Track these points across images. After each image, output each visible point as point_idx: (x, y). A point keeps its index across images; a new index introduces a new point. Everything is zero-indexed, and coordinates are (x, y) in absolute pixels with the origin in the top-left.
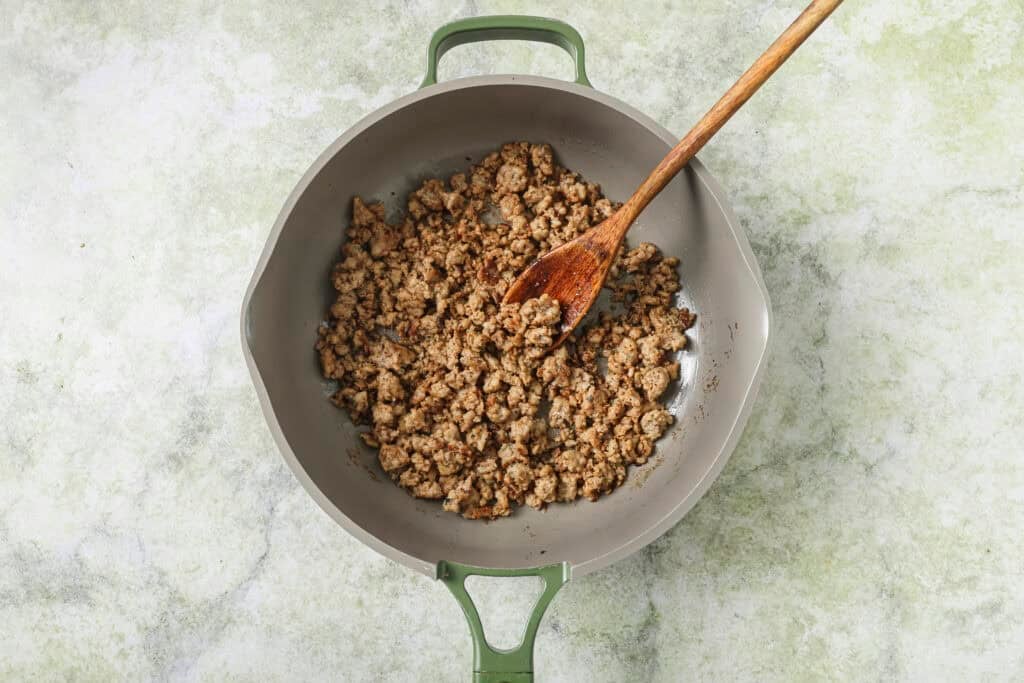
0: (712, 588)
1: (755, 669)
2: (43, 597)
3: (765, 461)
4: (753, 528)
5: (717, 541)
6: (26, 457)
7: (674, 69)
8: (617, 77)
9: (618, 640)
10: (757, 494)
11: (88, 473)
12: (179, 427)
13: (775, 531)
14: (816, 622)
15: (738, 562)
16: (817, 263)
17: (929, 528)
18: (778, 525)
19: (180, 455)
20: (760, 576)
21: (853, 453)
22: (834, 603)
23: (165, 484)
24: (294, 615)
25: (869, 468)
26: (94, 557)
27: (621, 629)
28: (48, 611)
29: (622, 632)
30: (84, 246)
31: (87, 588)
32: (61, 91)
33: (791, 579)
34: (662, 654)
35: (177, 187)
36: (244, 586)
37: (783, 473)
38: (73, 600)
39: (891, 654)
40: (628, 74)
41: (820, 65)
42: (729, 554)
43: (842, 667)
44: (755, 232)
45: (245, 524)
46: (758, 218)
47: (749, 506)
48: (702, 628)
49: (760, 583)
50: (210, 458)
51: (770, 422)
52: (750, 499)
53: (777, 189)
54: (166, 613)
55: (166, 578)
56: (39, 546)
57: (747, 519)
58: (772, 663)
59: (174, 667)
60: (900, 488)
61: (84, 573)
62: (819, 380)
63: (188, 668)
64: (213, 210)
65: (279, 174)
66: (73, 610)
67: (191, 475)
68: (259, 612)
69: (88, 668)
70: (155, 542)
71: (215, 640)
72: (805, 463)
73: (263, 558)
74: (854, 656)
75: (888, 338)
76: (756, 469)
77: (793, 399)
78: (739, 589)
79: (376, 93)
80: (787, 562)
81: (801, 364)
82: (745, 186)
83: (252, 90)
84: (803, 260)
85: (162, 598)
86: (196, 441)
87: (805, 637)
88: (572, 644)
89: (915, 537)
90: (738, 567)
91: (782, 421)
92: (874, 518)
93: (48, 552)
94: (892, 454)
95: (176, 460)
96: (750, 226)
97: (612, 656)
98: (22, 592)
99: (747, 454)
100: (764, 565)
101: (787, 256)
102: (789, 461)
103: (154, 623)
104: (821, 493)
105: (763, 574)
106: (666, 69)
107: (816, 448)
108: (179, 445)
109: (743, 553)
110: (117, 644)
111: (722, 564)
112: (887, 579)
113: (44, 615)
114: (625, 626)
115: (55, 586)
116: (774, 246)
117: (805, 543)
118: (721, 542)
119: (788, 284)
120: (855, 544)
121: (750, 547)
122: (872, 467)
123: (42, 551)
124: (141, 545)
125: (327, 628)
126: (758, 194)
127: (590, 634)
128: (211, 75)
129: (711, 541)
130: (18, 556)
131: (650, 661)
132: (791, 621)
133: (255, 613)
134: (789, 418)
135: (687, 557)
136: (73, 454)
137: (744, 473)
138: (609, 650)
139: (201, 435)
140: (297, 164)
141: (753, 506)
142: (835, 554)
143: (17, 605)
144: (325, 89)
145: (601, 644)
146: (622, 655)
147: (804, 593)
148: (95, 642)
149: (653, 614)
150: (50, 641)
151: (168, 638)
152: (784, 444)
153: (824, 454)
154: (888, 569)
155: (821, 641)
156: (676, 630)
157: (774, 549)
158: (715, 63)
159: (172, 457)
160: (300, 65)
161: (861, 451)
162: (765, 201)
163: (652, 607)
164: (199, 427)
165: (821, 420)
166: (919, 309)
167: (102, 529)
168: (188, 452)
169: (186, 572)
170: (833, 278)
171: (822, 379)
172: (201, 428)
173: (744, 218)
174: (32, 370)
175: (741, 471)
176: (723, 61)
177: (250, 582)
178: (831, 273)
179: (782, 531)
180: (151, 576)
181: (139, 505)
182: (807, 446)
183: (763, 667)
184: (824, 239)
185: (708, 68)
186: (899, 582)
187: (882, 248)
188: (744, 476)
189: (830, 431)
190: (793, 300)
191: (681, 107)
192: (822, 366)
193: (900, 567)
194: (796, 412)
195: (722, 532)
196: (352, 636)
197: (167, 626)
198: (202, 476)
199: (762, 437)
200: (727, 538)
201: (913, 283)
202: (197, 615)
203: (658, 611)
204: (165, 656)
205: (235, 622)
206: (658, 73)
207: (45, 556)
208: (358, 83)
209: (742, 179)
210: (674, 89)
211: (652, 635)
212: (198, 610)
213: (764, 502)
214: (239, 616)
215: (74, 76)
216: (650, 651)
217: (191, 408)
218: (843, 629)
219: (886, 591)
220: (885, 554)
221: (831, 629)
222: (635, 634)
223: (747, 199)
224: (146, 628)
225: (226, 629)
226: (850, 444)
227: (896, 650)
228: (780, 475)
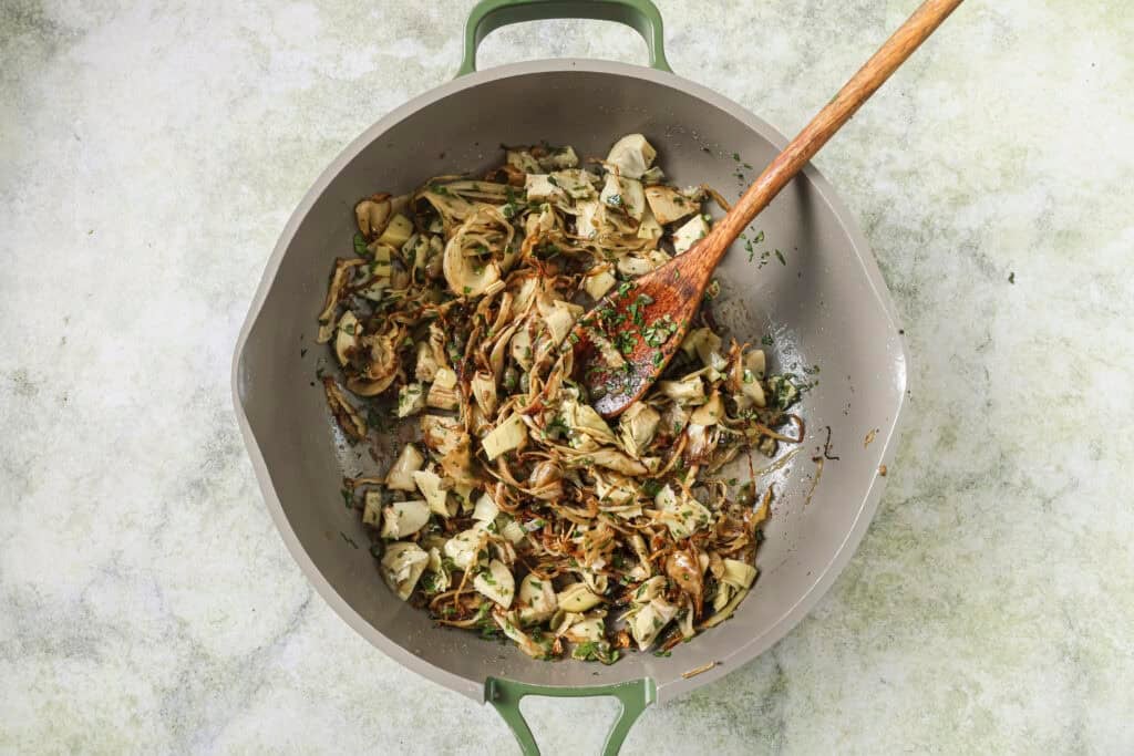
0: (853, 647)
1: (907, 748)
2: (42, 650)
3: (918, 492)
4: (903, 575)
5: (858, 588)
6: (23, 483)
7: (800, 18)
8: (732, 27)
9: (738, 711)
10: (909, 532)
11: (96, 503)
12: (203, 447)
13: (930, 578)
14: (982, 690)
15: (885, 617)
16: (979, 252)
17: (1123, 577)
18: (934, 571)
19: (205, 481)
20: (912, 633)
21: (1027, 484)
22: (1005, 667)
23: (187, 516)
24: (341, 676)
25: (1047, 503)
26: (103, 602)
27: (740, 697)
28: (47, 667)
29: (742, 701)
30: (91, 232)
31: (93, 639)
32: (67, 50)
33: (950, 637)
34: (791, 728)
35: (202, 162)
36: (281, 641)
37: (940, 508)
38: (76, 655)
39: (1077, 731)
40: (747, 24)
41: (981, 13)
42: (873, 606)
43: (1014, 746)
44: (902, 213)
45: (283, 565)
46: (906, 198)
47: (898, 548)
48: (841, 696)
49: (911, 641)
50: (240, 485)
51: (923, 446)
52: (899, 540)
53: (927, 163)
54: (187, 672)
55: (187, 630)
56: (38, 589)
57: (895, 563)
58: (928, 739)
59: (196, 737)
60: (1085, 528)
61: (90, 623)
62: (983, 393)
63: (212, 740)
64: (245, 189)
65: (324, 145)
66: (75, 666)
67: (218, 506)
68: (298, 672)
69: (94, 736)
70: (174, 586)
71: (245, 705)
72: (969, 495)
73: (304, 606)
74: (1029, 733)
75: (1068, 345)
76: (907, 502)
77: (952, 417)
78: (885, 649)
79: (441, 47)
80: (946, 617)
81: (960, 374)
82: (890, 159)
83: (293, 47)
84: (962, 248)
85: (183, 653)
86: (224, 466)
87: (969, 710)
88: (681, 714)
89: (1105, 588)
90: (885, 622)
91: (939, 443)
92: (1053, 563)
93: (48, 596)
94: (1074, 485)
95: (199, 488)
96: (896, 207)
97: (730, 730)
98: (18, 643)
99: (895, 483)
100: (917, 620)
101: (942, 243)
102: (947, 493)
103: (171, 683)
104: (987, 532)
105: (916, 631)
106: (791, 18)
107: (981, 477)
108: (203, 470)
109: (892, 605)
110: (129, 708)
111: (864, 618)
112: (1071, 639)
113: (42, 672)
114: (745, 694)
115: (56, 638)
116: (926, 232)
117: (967, 594)
118: (864, 591)
119: (945, 276)
120: (1030, 595)
121: (898, 597)
122: (1050, 502)
123: (42, 594)
124: (158, 591)
125: (381, 692)
126: (906, 168)
127: (703, 703)
128: (243, 29)
129: (852, 590)
130: (14, 601)
131: (777, 736)
132: (950, 689)
133: (294, 673)
134: (947, 440)
135: (823, 610)
136: (77, 480)
137: (891, 508)
138: (726, 722)
139: (230, 457)
140: (345, 134)
141: (903, 547)
142: (1006, 608)
143: (11, 660)
144: (380, 44)
145: (717, 714)
146: (743, 729)
147: (966, 655)
148: (103, 705)
149: (779, 680)
150: (49, 703)
151: (190, 702)
152: (940, 472)
153: (991, 486)
154: (1071, 627)
155: (987, 714)
156: (809, 698)
157: (930, 601)
158: (850, 10)
159: (197, 485)
160: (349, 16)
161: (1037, 480)
162: (914, 176)
163: (779, 670)
164: (227, 447)
165: (987, 444)
166: (1107, 309)
167: (113, 570)
168: (213, 478)
169: (211, 623)
170: (998, 270)
171: (987, 393)
172: (229, 450)
173: (890, 197)
174: (31, 380)
175: (889, 505)
176: (861, 9)
177: (289, 634)
178: (997, 265)
179: (938, 578)
180: (170, 627)
181: (156, 541)
182: (971, 475)
183: (917, 745)
184: (988, 222)
185: (843, 17)
186: (1085, 643)
187: (1059, 234)
188: (892, 511)
189: (999, 456)
190: (950, 297)
191: (809, 64)
192: (988, 377)
193: (1086, 623)
194: (957, 434)
195: (864, 579)
196: (412, 701)
197: (189, 688)
198: (231, 507)
199: (914, 463)
200: (871, 587)
201: (1098, 276)
202: (224, 674)
203: (787, 674)
204: (186, 724)
205: (269, 683)
206: (782, 22)
207: (45, 601)
208: (418, 37)
209: (885, 150)
210: (802, 42)
211: (779, 704)
212: (226, 669)
213: (917, 543)
214: (274, 677)
215: (83, 32)
216: (777, 724)
217: (217, 425)
218: (1016, 699)
219: (1069, 654)
220: (1069, 607)
221: (1002, 699)
222: (759, 704)
223: (893, 175)
224: (163, 690)
225: (259, 694)
226: (1023, 472)
227: (1083, 727)
228: (936, 509)
